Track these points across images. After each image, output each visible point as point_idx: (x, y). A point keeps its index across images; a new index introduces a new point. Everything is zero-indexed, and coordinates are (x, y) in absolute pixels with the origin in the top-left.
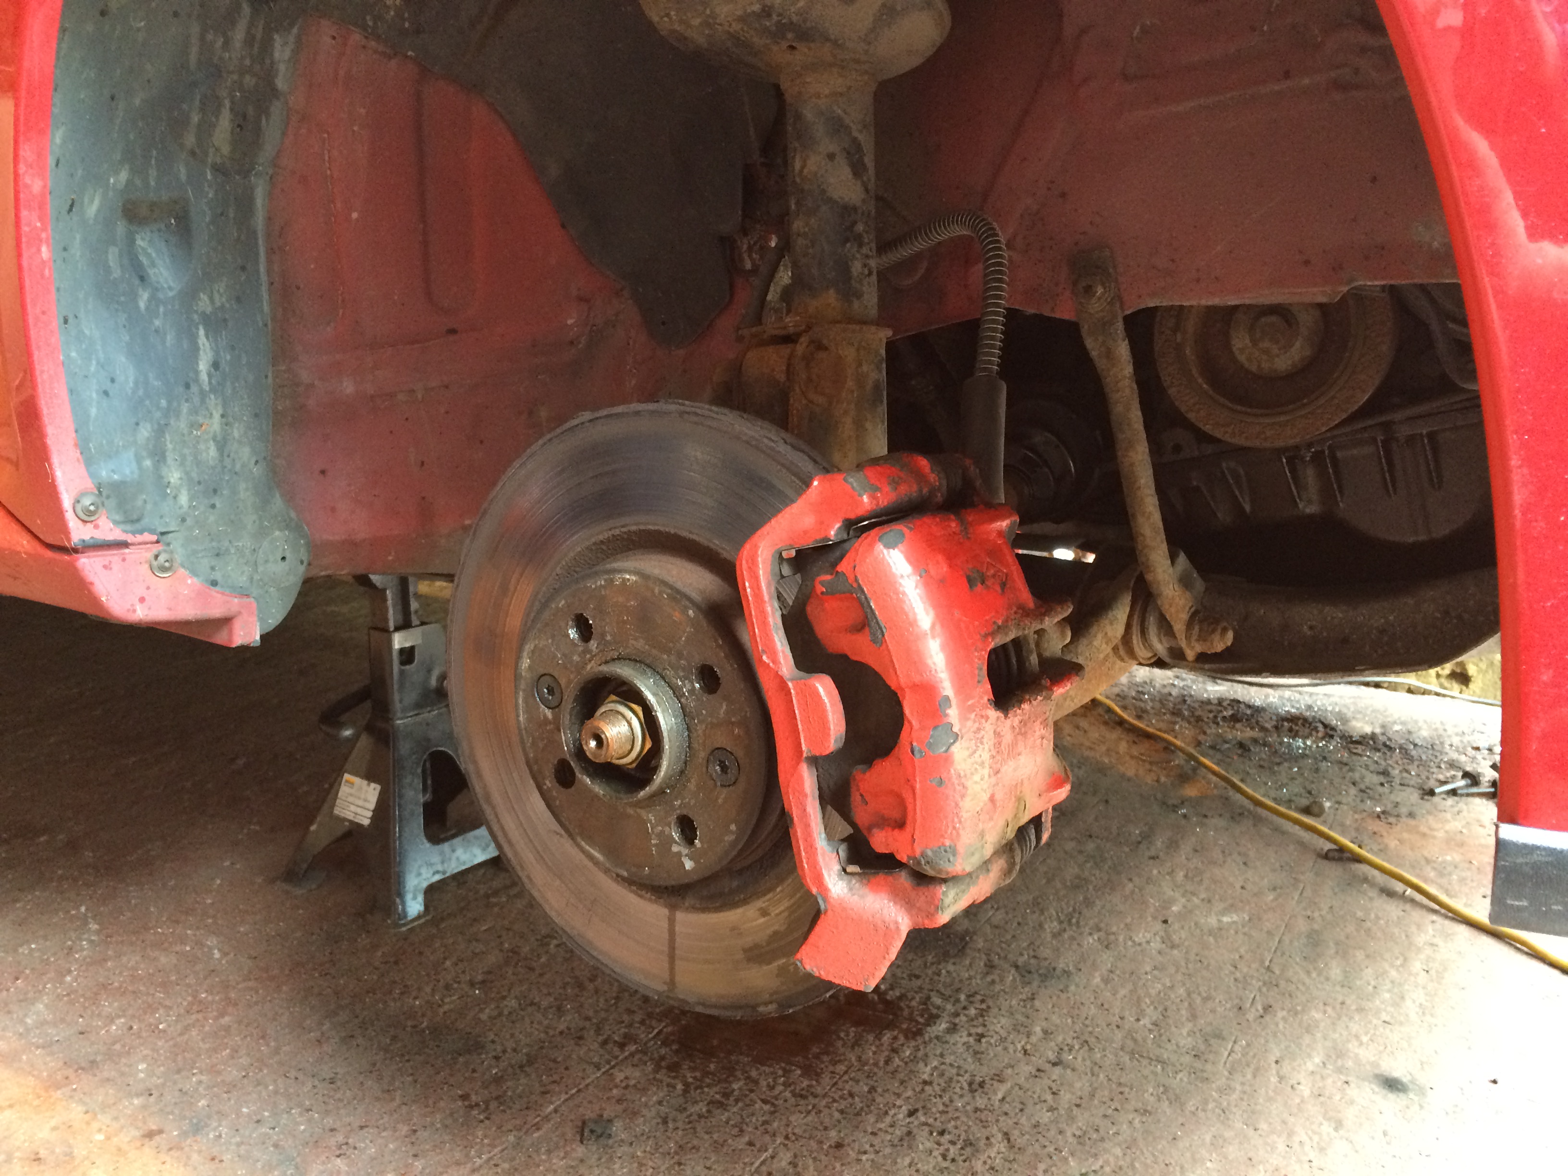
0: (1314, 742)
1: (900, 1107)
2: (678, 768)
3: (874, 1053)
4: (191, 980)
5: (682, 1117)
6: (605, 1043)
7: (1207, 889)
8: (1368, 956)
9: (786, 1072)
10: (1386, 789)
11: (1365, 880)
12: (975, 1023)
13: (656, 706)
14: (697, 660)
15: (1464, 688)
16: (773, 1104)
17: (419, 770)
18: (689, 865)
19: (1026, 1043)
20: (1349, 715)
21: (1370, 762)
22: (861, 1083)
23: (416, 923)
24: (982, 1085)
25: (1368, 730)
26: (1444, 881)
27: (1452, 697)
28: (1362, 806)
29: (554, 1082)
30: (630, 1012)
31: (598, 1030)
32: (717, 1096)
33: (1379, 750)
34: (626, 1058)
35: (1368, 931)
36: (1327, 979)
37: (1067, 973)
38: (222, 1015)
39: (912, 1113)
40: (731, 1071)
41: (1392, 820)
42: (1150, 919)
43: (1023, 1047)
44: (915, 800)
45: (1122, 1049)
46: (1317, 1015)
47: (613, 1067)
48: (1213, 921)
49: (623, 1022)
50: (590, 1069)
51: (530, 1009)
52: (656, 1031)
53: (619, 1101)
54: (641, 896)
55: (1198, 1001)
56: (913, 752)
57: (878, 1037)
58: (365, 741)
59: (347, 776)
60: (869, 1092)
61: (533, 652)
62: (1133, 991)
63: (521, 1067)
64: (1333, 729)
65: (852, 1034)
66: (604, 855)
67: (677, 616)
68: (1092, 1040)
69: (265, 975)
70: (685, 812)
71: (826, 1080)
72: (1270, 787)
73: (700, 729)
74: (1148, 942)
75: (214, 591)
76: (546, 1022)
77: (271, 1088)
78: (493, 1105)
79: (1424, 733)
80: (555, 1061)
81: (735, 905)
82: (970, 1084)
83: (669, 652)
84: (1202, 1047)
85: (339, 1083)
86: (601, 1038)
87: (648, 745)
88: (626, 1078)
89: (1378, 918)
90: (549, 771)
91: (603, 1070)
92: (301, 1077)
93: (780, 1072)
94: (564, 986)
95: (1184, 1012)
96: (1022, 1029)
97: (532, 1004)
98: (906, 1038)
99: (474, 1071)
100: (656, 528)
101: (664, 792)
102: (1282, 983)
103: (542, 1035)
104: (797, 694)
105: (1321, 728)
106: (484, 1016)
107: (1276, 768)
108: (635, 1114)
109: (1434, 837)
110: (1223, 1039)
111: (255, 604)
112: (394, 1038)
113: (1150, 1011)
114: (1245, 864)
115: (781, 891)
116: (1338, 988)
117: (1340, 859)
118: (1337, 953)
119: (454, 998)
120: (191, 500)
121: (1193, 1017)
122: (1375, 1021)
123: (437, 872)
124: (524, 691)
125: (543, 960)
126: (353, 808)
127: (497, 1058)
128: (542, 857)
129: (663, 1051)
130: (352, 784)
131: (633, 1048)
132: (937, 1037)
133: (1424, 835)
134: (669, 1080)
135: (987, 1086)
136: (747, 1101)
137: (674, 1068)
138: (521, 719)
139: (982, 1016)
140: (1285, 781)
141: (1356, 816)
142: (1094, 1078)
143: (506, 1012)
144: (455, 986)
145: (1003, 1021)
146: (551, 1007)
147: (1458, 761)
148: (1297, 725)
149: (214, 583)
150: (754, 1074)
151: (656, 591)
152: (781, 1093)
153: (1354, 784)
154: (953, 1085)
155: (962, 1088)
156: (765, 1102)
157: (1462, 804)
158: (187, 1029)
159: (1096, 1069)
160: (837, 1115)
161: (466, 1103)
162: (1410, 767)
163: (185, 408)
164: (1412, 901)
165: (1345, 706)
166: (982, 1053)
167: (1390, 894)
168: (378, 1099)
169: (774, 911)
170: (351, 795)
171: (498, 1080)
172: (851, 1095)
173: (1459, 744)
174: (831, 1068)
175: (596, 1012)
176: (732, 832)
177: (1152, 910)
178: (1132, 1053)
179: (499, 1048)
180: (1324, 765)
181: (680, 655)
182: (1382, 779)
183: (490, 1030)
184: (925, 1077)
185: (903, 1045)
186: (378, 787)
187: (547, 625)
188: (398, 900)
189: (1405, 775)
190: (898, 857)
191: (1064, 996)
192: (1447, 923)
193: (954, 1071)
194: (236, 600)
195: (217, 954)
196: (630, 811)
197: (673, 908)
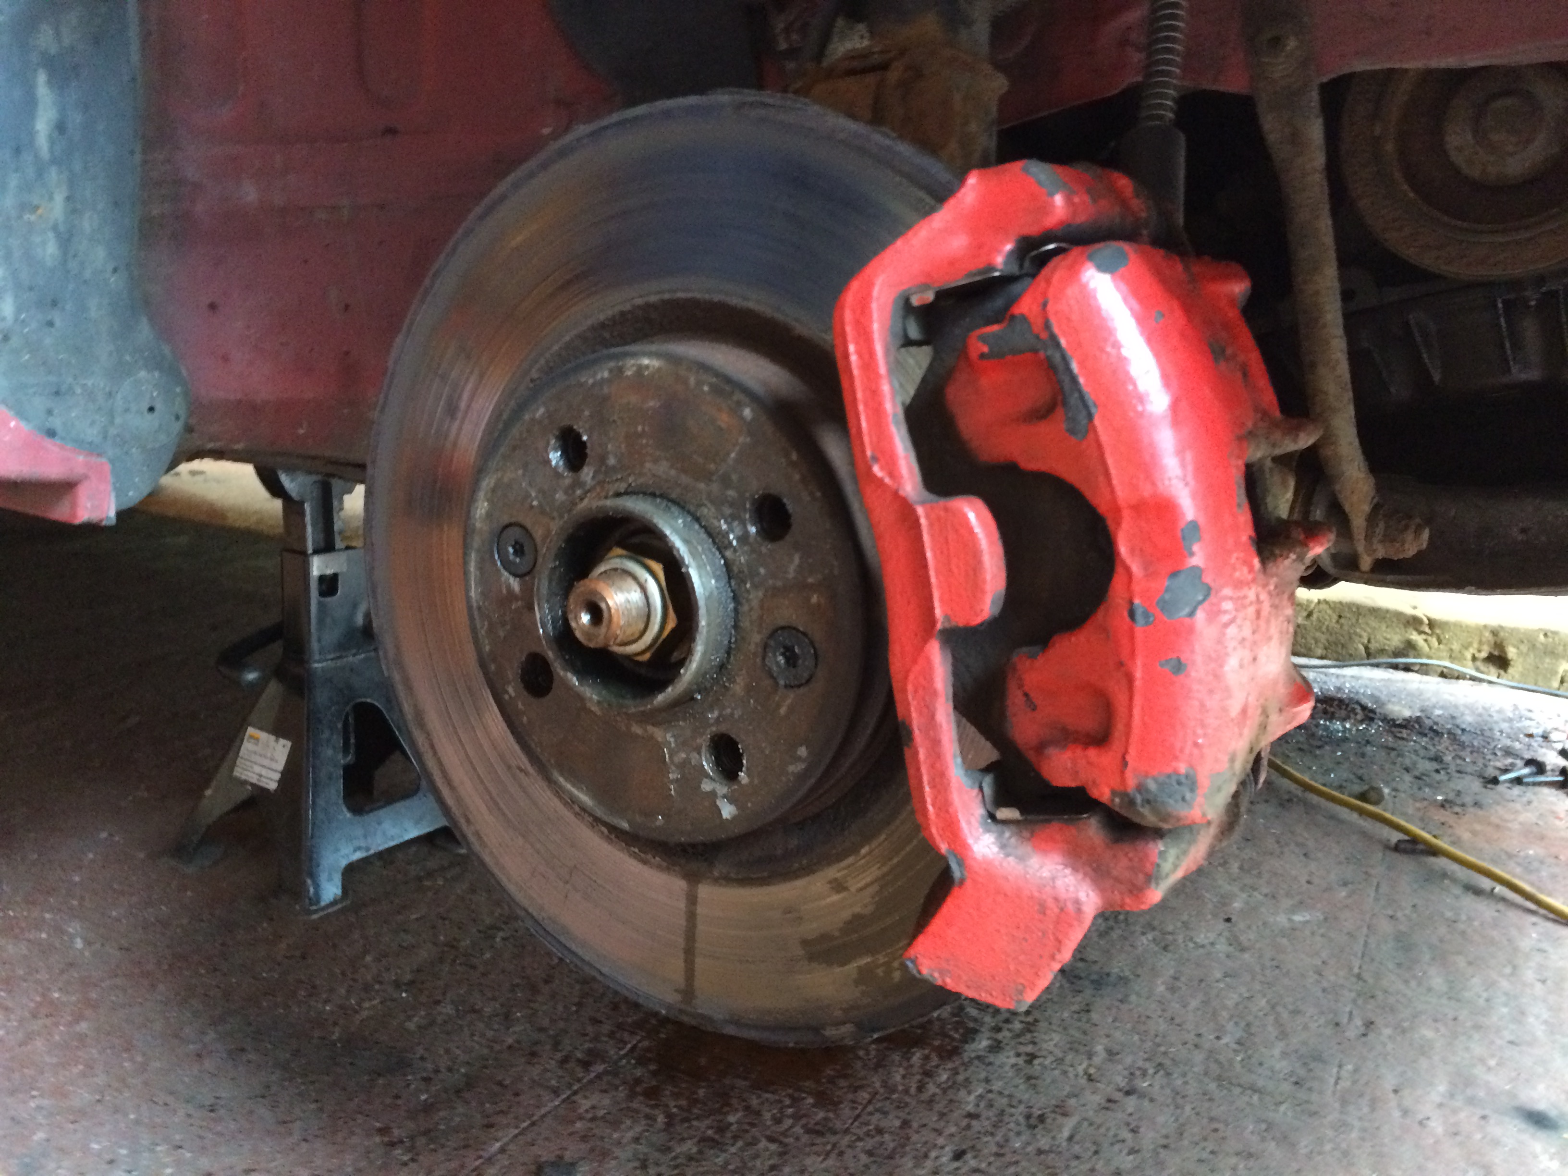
0: (1353, 725)
1: (942, 1148)
2: (716, 659)
3: (904, 1077)
4: (43, 976)
5: (666, 1158)
6: (565, 1060)
7: (1269, 883)
8: (1470, 963)
9: (795, 1101)
10: (1442, 776)
11: (1444, 875)
12: (1022, 1040)
13: (687, 559)
14: (755, 488)
15: (1502, 672)
16: (781, 1143)
17: (340, 725)
18: (727, 811)
19: (1090, 1065)
20: (1383, 698)
21: (1418, 747)
22: (890, 1117)
23: (330, 910)
24: (1042, 1118)
25: (1407, 713)
26: (1533, 877)
27: (1490, 682)
28: (1420, 794)
29: (502, 1112)
30: (595, 1021)
31: (556, 1045)
32: (710, 1132)
33: (1426, 735)
34: (591, 1082)
35: (1463, 933)
36: (1430, 990)
37: (1123, 980)
38: (79, 1018)
39: (958, 1156)
40: (724, 1099)
41: (1457, 809)
42: (1209, 917)
43: (1086, 1073)
44: (1131, 698)
45: (1206, 1074)
46: (1429, 1034)
47: (575, 1093)
48: (1282, 919)
49: (586, 1035)
50: (546, 1096)
51: (469, 1017)
52: (629, 1046)
53: (584, 1138)
54: (645, 862)
55: (1285, 1015)
56: (1132, 614)
57: (907, 1057)
58: (274, 688)
59: (251, 731)
60: (901, 1127)
61: (493, 490)
62: (1206, 1003)
63: (458, 1092)
64: (1372, 711)
65: (873, 1053)
66: (594, 797)
67: (724, 419)
68: (1167, 1062)
69: (137, 971)
70: (723, 728)
71: (846, 1111)
72: (1315, 772)
73: (756, 597)
74: (1212, 944)
75: (48, 443)
76: (490, 1034)
77: (132, 1116)
78: (421, 1141)
79: (1468, 719)
80: (500, 1084)
81: (789, 875)
82: (1028, 1117)
83: (708, 477)
84: (1302, 1072)
85: (222, 1112)
86: (559, 1056)
87: (672, 624)
88: (593, 1107)
89: (1470, 919)
90: (512, 672)
91: (564, 1096)
92: (170, 1099)
93: (787, 1102)
94: (514, 987)
95: (1270, 1028)
96: (1082, 1049)
97: (474, 1011)
98: (941, 1057)
99: (397, 1097)
100: (690, 295)
101: (693, 699)
102: (1380, 995)
103: (486, 1051)
104: (931, 525)
105: (1358, 709)
106: (411, 1026)
107: (1318, 752)
108: (605, 1155)
109: (1509, 829)
110: (1324, 1062)
111: (108, 467)
112: (296, 1053)
113: (1230, 1026)
114: (1305, 855)
115: (870, 853)
116: (1444, 1001)
117: (1413, 852)
118: (1433, 959)
119: (375, 1002)
120: (19, 310)
121: (1283, 1035)
122: (1499, 1042)
123: (359, 848)
124: (478, 551)
125: (488, 955)
126: (257, 769)
127: (427, 1080)
128: (496, 804)
129: (638, 1072)
130: (257, 739)
131: (600, 1068)
132: (979, 1058)
133: (1498, 827)
134: (648, 1110)
135: (1049, 1121)
136: (748, 1137)
137: (652, 1094)
138: (473, 594)
139: (1030, 1031)
140: (1331, 766)
141: (1418, 805)
142: (1179, 1111)
143: (439, 1019)
144: (377, 987)
145: (1056, 1037)
146: (497, 1015)
147: (1513, 748)
148: (1331, 706)
149: (51, 433)
150: (754, 1102)
151: (692, 381)
152: (791, 1127)
153: (1407, 770)
154: (1006, 1119)
155: (1018, 1124)
156: (771, 1139)
157: (1530, 793)
158: (29, 1037)
159: (1180, 1101)
160: (864, 1159)
161: (386, 1139)
162: (1462, 754)
163: (13, 181)
164: (1503, 899)
165: (1376, 688)
166: (1036, 1078)
167: (1478, 892)
168: (268, 1132)
169: (854, 885)
170: (255, 753)
171: (428, 1108)
172: (880, 1131)
173: (1509, 731)
174: (850, 1096)
175: (553, 1021)
176: (800, 759)
177: (1210, 906)
178: (1219, 1079)
179: (430, 1066)
180: (1369, 749)
181: (726, 482)
182: (1435, 765)
183: (419, 1044)
184: (970, 1108)
185: (937, 1066)
186: (288, 744)
187: (514, 448)
188: (309, 882)
189: (1459, 761)
190: (1095, 793)
191: (1124, 1007)
192: (1550, 925)
193: (1005, 1101)
194: (81, 458)
195: (79, 944)
196: (637, 729)
197: (693, 878)
